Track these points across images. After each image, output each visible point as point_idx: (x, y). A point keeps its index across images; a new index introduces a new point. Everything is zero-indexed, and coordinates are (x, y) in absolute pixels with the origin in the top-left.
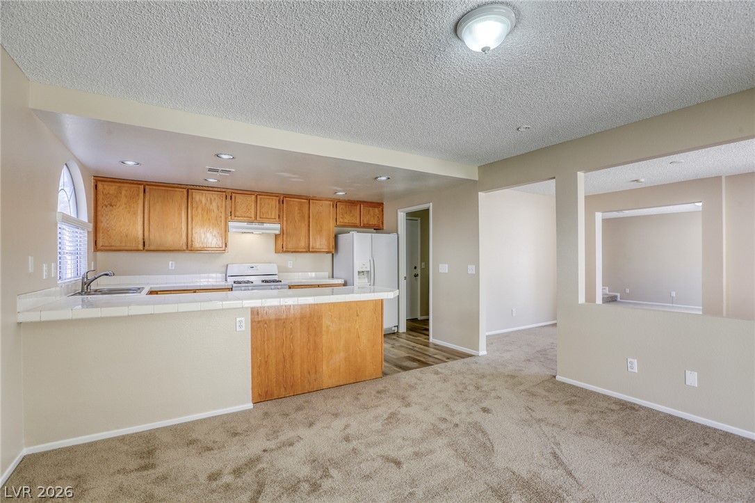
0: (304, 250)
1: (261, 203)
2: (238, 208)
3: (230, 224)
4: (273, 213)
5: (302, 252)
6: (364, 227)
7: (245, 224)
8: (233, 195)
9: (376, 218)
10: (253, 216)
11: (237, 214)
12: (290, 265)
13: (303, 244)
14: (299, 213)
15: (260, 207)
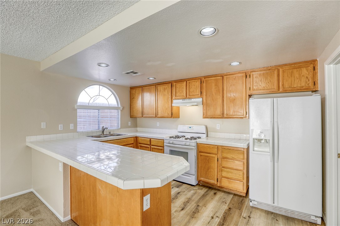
0: (220, 117)
1: (189, 86)
2: (177, 91)
3: (174, 101)
4: (197, 91)
5: (218, 118)
6: (285, 91)
7: (181, 101)
8: (175, 84)
9: (304, 79)
10: (185, 95)
11: (177, 95)
12: (218, 127)
13: (218, 112)
14: (216, 88)
15: (189, 88)
